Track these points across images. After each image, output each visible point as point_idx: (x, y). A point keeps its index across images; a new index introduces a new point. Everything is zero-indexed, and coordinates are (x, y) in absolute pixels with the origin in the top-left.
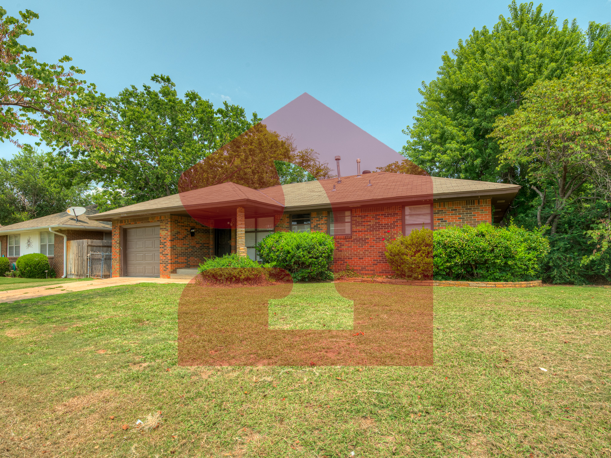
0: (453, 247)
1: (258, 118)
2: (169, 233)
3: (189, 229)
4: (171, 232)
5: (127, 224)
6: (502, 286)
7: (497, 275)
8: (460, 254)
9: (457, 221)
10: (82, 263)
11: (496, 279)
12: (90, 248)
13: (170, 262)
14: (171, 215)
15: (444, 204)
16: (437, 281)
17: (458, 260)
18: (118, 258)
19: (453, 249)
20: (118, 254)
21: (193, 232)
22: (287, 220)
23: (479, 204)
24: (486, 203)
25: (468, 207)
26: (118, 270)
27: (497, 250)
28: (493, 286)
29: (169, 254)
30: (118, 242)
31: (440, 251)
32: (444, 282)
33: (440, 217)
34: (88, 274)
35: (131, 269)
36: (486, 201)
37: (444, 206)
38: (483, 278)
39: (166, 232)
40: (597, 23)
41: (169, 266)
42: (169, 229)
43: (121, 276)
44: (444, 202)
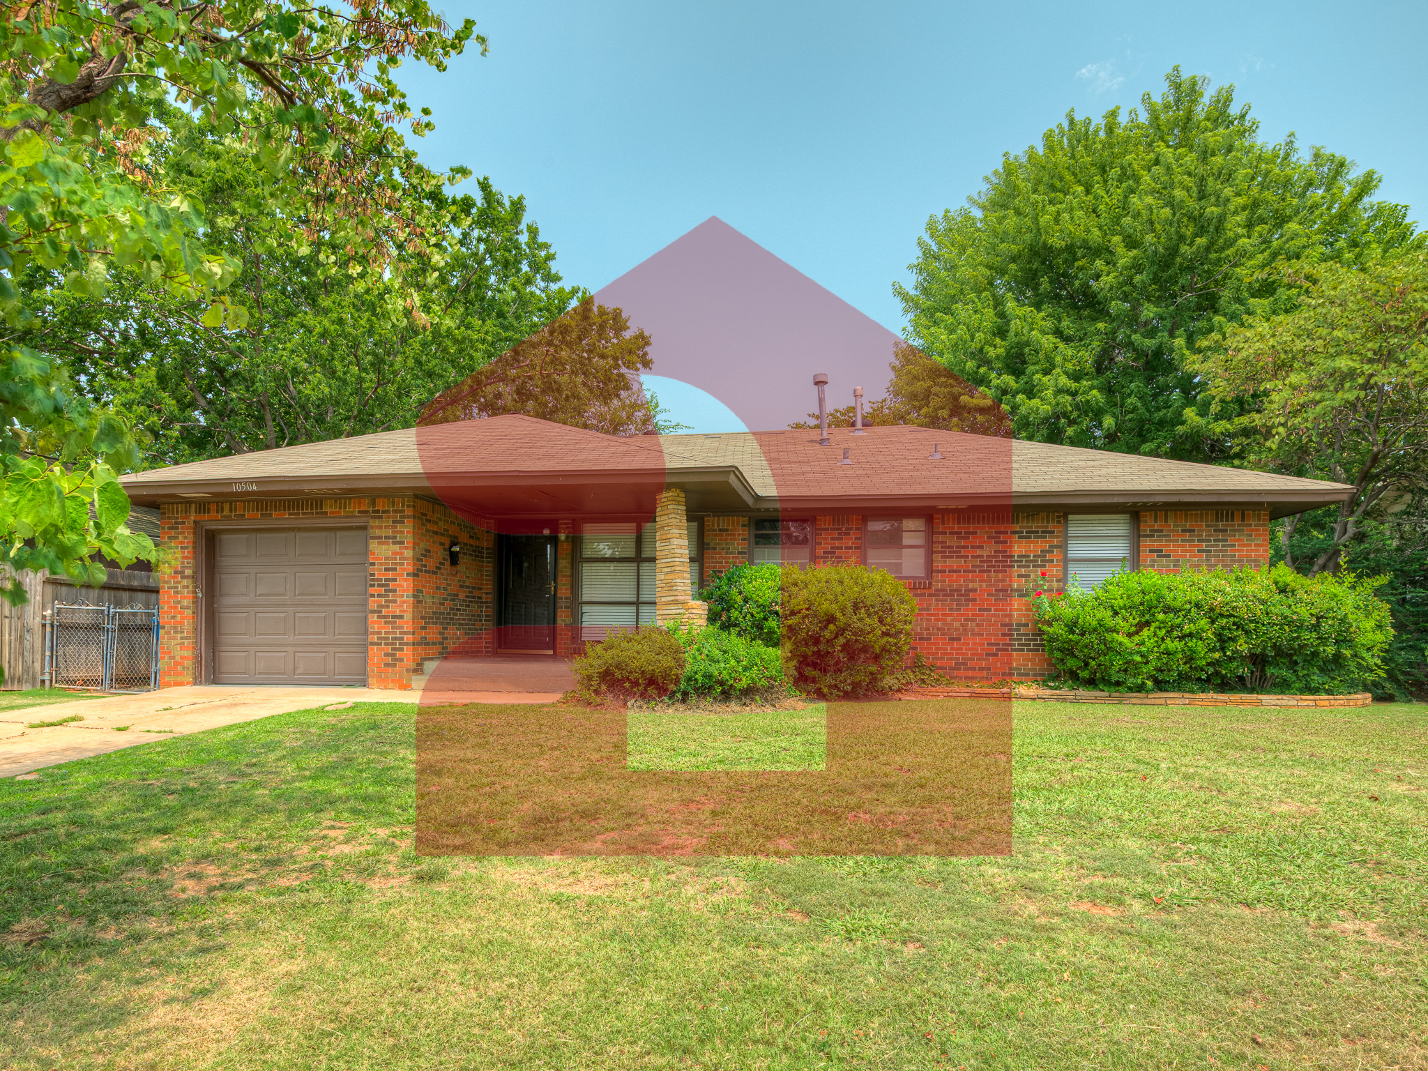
0: (1232, 616)
1: (541, 239)
2: (409, 553)
3: (447, 542)
4: (414, 549)
5: (228, 518)
6: (1326, 703)
7: (1316, 678)
8: (1247, 632)
9: (1195, 556)
10: (21, 639)
11: (1310, 690)
12: (49, 589)
13: (408, 638)
14: (416, 496)
15: (1166, 516)
16: (1187, 695)
17: (1243, 646)
18: (187, 625)
19: (1232, 619)
20: (188, 612)
21: (457, 553)
22: (741, 532)
23: (1243, 520)
24: (1259, 519)
25: (1221, 525)
26: (188, 663)
27: (1325, 626)
28: (1311, 703)
29: (408, 617)
30: (188, 572)
31: (1204, 623)
32: (1202, 696)
33: (1156, 545)
34: (47, 677)
35: (231, 658)
36: (1259, 515)
37: (1166, 520)
38: (1283, 686)
39: (396, 548)
40: (1327, 152)
41: (407, 652)
42: (408, 539)
43: (196, 682)
44: (1166, 511)
